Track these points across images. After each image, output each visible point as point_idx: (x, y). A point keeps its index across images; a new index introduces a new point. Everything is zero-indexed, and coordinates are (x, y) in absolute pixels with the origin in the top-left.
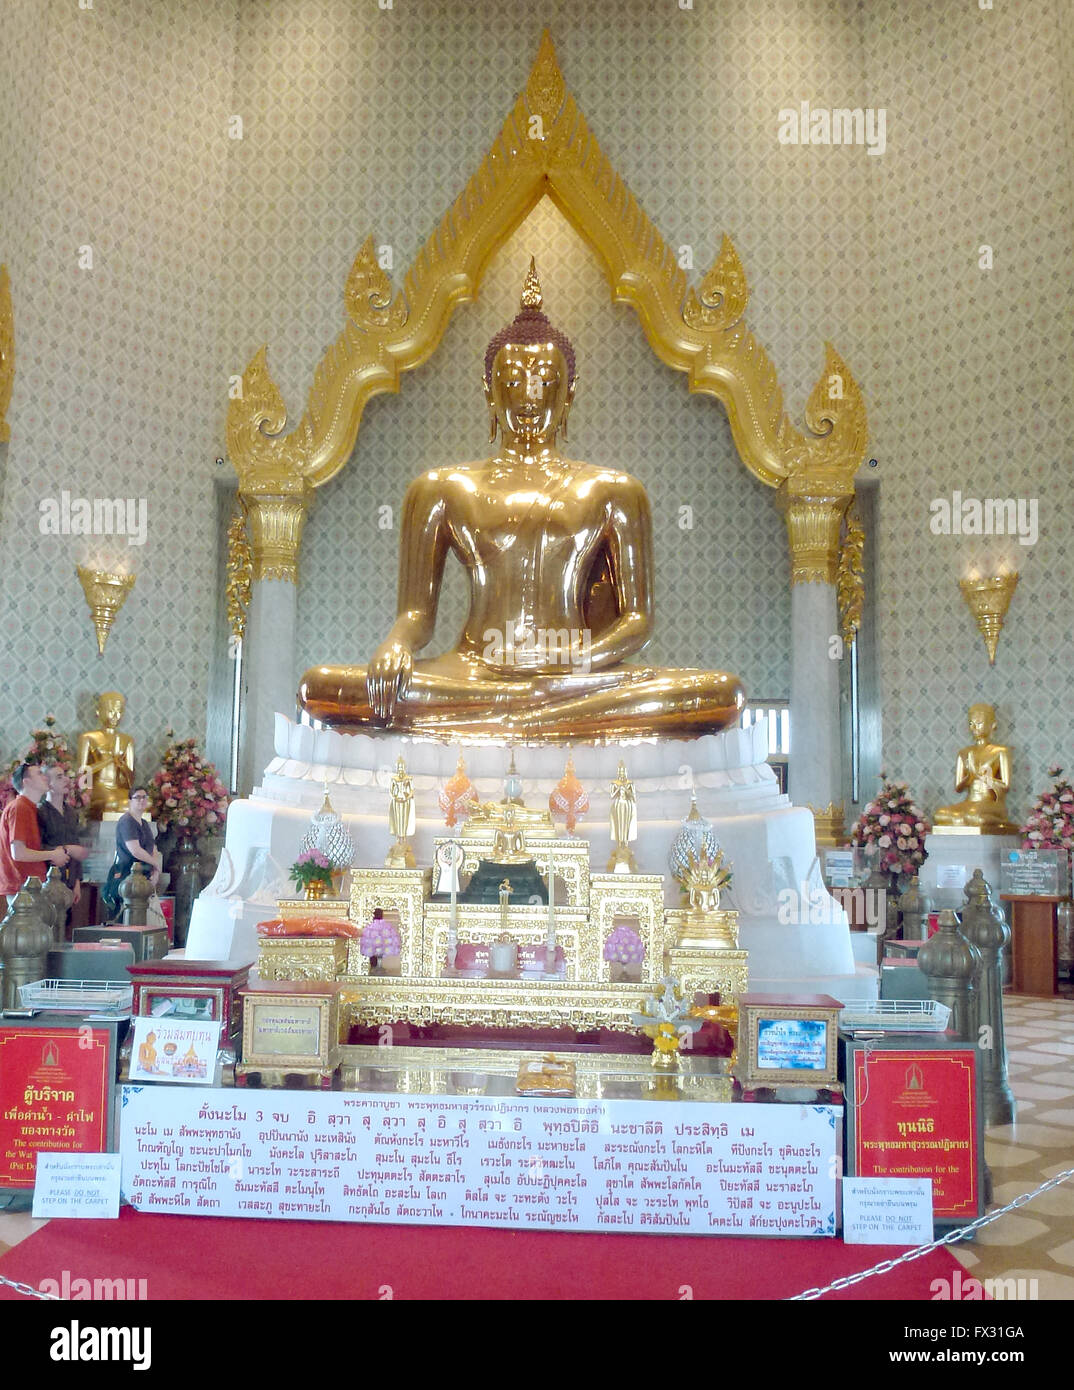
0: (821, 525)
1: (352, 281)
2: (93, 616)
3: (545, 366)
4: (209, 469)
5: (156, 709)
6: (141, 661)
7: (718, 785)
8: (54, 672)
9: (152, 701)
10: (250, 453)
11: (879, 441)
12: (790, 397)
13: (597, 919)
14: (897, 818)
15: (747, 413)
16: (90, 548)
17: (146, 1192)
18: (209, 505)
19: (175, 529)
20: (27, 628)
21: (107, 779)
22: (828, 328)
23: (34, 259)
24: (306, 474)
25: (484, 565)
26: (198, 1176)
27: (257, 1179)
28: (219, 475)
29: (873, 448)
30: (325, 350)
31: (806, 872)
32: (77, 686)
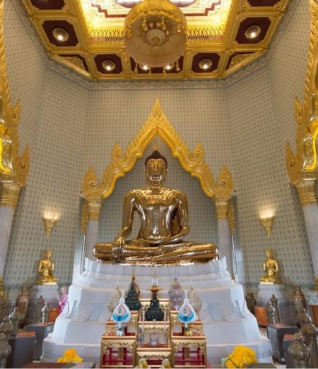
0: (224, 205)
2: (46, 230)
4: (78, 194)
6: (58, 241)
7: (214, 277)
8: (34, 245)
10: (88, 190)
12: (215, 177)
18: (78, 203)
19: (69, 208)
20: (27, 233)
21: (46, 273)
22: (223, 161)
24: (102, 195)
28: (81, 196)
29: (235, 188)
30: (107, 167)
31: (242, 305)
32: (40, 248)
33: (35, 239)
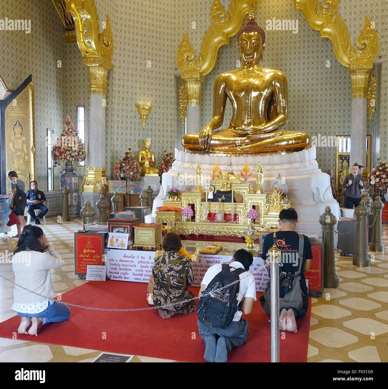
0: (362, 79)
1: (213, 10)
2: (141, 118)
3: (254, 39)
4: (173, 72)
5: (160, 144)
6: (155, 130)
7: (298, 167)
8: (131, 134)
9: (159, 142)
10: (184, 67)
11: (382, 49)
12: (352, 36)
13: (248, 206)
14: (382, 173)
15: (337, 43)
16: (139, 98)
17: (112, 275)
18: (173, 83)
19: (163, 91)
20: (122, 122)
21: (147, 164)
22: (366, 12)
23: (117, 11)
24: (201, 72)
25: (236, 101)
26: (124, 272)
27: (138, 273)
28: (175, 74)
29: (380, 52)
30: (205, 32)
31: (324, 191)
32: (137, 138)
33: (131, 128)
